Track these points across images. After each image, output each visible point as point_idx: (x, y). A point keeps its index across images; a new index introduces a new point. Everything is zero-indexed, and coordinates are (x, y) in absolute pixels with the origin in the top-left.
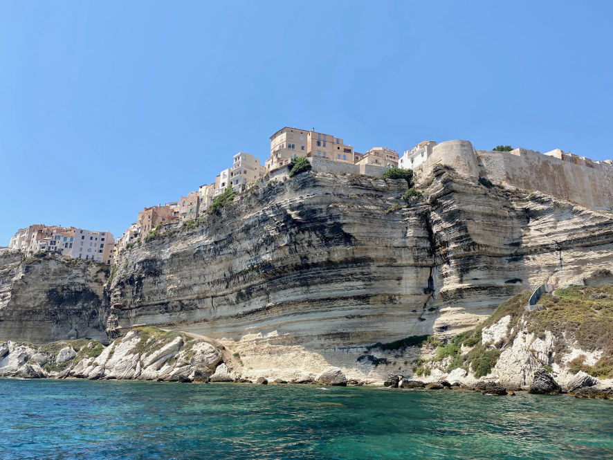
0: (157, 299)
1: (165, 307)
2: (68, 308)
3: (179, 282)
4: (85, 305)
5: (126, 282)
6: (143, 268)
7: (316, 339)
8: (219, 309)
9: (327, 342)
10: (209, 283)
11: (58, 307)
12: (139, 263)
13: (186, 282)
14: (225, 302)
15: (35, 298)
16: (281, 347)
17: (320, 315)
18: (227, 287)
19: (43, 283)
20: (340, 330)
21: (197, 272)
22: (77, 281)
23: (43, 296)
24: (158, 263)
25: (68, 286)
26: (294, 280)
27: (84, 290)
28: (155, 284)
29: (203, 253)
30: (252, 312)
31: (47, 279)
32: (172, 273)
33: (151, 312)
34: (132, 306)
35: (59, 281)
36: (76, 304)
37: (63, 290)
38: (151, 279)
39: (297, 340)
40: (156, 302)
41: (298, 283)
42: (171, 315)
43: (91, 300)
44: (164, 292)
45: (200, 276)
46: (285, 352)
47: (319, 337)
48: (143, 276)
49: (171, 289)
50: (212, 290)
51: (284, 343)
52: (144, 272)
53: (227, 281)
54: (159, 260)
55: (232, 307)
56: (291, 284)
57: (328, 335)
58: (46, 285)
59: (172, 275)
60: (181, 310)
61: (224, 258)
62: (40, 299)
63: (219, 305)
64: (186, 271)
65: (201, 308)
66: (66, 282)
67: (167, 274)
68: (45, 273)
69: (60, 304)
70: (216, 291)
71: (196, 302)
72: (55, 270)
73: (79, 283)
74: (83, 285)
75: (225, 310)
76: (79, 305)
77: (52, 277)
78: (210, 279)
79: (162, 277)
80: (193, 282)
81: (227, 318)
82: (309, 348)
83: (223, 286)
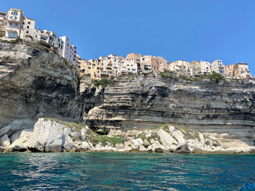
0: (158, 109)
1: (162, 114)
2: (43, 94)
3: (178, 103)
4: (60, 95)
5: (141, 94)
6: (158, 90)
7: (243, 138)
8: (191, 120)
9: (246, 139)
10: (191, 108)
11: (36, 91)
12: (155, 87)
13: (181, 105)
14: (195, 118)
15: (25, 79)
16: (229, 140)
17: (243, 130)
18: (201, 112)
19: (39, 69)
20: (249, 136)
21: (187, 101)
22: (66, 77)
23: (31, 79)
24: (167, 91)
25: (56, 78)
26: (243, 117)
27: (68, 85)
28: (161, 101)
29: (196, 94)
30: (212, 125)
31: (44, 67)
32: (174, 98)
33: (152, 114)
34: (136, 108)
35: (52, 72)
36: (52, 93)
37: (50, 79)
38: (160, 97)
39: (237, 138)
40: (158, 110)
41: (244, 118)
42: (163, 118)
43: (68, 93)
44: (166, 106)
45: (188, 104)
46: (230, 142)
47: (244, 137)
48: (157, 94)
49: (173, 106)
50: (191, 111)
51: (230, 138)
52: (157, 92)
53: (202, 109)
54: (168, 90)
55: (198, 120)
56: (242, 118)
57: (247, 137)
58: (40, 72)
59: (173, 99)
60: (172, 117)
61: (207, 100)
62: (28, 81)
63: (192, 118)
64: (183, 99)
65: (183, 118)
66: (56, 75)
67: (171, 98)
68: (47, 62)
69: (38, 89)
70: (194, 112)
71: (182, 115)
72: (56, 63)
73: (66, 79)
74: (70, 81)
75: (195, 121)
76: (54, 94)
77: (49, 67)
78: (193, 106)
79: (166, 98)
80: (183, 105)
81: (195, 125)
82: (242, 141)
83: (199, 111)
